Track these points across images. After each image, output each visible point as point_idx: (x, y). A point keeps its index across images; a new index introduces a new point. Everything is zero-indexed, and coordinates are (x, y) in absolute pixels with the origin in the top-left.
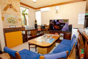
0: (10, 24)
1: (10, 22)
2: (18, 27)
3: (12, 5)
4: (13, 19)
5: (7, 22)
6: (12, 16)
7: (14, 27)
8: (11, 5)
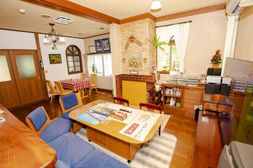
0: (131, 68)
1: (131, 65)
2: (142, 74)
3: (135, 36)
4: (134, 60)
5: (128, 64)
6: (133, 55)
7: (135, 73)
8: (132, 38)
